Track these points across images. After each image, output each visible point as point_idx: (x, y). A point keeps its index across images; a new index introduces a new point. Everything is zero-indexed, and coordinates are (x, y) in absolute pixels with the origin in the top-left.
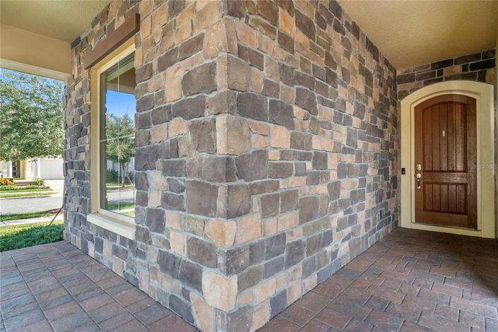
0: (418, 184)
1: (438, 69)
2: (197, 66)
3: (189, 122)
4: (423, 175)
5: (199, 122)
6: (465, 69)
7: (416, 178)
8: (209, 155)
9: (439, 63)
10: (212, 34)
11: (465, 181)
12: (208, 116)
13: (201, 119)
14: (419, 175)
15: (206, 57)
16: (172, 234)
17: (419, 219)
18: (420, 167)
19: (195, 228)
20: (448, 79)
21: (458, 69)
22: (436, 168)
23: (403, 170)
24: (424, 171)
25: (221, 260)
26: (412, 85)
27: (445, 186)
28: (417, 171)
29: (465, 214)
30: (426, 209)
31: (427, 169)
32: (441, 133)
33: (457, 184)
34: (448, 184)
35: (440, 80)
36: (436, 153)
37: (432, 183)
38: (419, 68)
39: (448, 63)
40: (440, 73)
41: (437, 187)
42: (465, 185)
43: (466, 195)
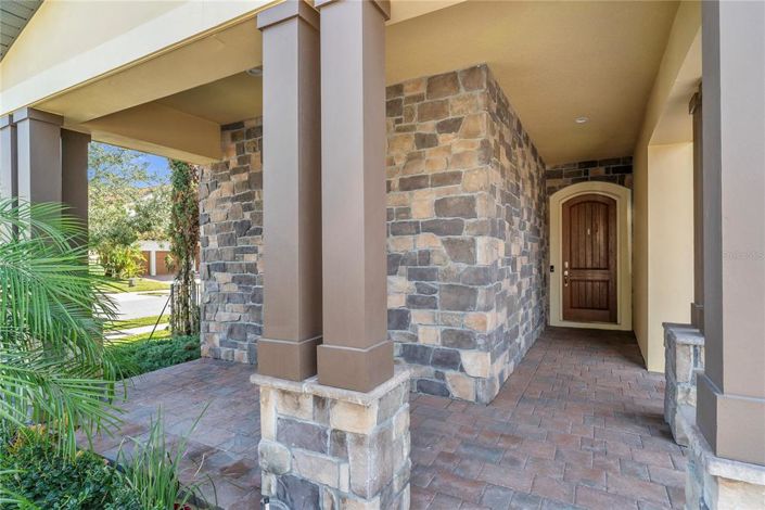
0: (565, 281)
1: (584, 169)
2: (453, 195)
3: (445, 238)
4: (570, 273)
5: (456, 240)
6: (607, 171)
7: (564, 276)
8: (467, 266)
9: (585, 163)
10: (474, 177)
11: (607, 278)
12: (466, 235)
13: (458, 237)
14: (566, 273)
15: (465, 190)
16: (421, 329)
17: (566, 317)
18: (567, 264)
19: (451, 321)
20: (593, 179)
21: (601, 170)
22: (582, 266)
23: (552, 267)
24: (571, 268)
25: (480, 342)
26: (561, 181)
27: (590, 284)
28: (564, 269)
29: (606, 309)
30: (572, 307)
31: (574, 266)
32: (586, 231)
33: (599, 281)
34: (592, 281)
35: (586, 180)
36: (582, 250)
37: (579, 281)
38: (568, 165)
39: (593, 164)
40: (586, 173)
41: (582, 284)
42: (608, 282)
43: (608, 291)
